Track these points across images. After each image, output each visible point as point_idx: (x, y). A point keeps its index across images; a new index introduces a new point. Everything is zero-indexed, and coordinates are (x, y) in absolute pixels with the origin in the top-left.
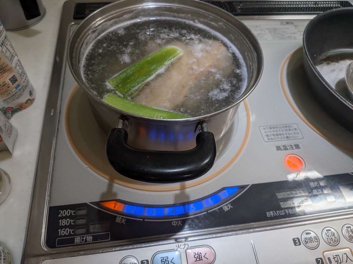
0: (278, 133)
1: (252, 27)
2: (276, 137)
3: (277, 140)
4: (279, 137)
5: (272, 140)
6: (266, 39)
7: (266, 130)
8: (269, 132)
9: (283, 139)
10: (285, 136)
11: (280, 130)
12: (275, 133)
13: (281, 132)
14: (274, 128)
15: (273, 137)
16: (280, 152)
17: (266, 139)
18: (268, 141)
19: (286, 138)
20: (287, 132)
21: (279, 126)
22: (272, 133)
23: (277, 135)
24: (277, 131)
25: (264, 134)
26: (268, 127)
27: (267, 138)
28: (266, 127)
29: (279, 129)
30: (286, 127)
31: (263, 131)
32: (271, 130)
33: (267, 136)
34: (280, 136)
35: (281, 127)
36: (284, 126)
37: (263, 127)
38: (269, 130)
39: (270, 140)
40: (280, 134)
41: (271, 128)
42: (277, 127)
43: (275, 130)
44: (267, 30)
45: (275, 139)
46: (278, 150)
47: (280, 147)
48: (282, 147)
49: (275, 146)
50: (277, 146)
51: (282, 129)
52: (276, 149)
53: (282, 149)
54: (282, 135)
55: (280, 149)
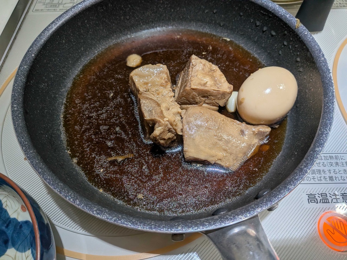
3: (312, 181)
4: (316, 176)
5: (303, 182)
9: (323, 181)
10: (328, 175)
13: (322, 168)
16: (314, 205)
19: (328, 179)
20: (332, 168)
30: (331, 157)
34: (319, 176)
35: (323, 158)
36: (328, 155)
40: (319, 171)
45: (309, 179)
46: (312, 201)
47: (315, 197)
48: (320, 196)
49: (307, 194)
50: (311, 194)
51: (323, 161)
52: (308, 199)
53: (319, 201)
54: (322, 173)
55: (316, 200)
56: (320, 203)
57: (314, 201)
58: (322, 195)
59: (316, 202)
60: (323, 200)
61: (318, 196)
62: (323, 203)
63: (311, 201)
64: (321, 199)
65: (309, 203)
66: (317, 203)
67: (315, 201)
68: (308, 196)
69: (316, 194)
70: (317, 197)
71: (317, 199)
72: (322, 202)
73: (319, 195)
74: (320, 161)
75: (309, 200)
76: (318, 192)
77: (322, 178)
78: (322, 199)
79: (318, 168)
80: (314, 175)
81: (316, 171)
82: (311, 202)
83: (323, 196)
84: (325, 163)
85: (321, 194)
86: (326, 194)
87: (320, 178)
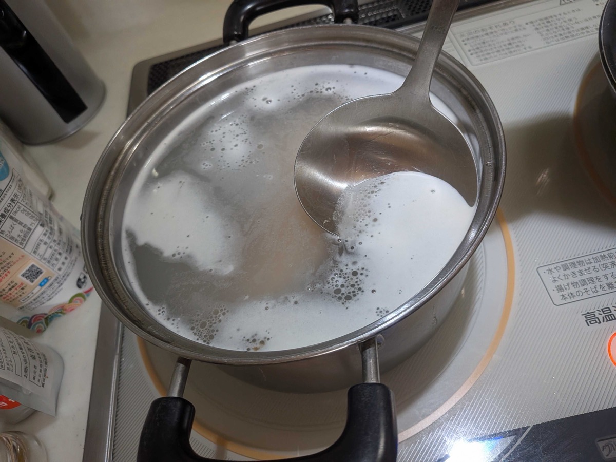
0: (586, 276)
1: (496, 27)
2: (582, 289)
3: (585, 296)
4: (590, 286)
5: (573, 300)
6: (530, 47)
7: (556, 274)
8: (563, 278)
9: (601, 292)
10: (604, 282)
11: (589, 269)
12: (579, 278)
13: (594, 275)
14: (573, 265)
15: (573, 290)
16: (595, 327)
17: (557, 296)
18: (564, 302)
19: (606, 288)
20: (608, 271)
21: (586, 258)
22: (571, 279)
23: (584, 283)
24: (581, 273)
25: (551, 286)
26: (559, 265)
27: (560, 293)
28: (555, 266)
29: (587, 267)
30: (603, 257)
31: (548, 278)
32: (568, 272)
33: (560, 288)
34: (593, 286)
35: (592, 261)
36: (598, 255)
37: (547, 268)
38: (562, 272)
39: (568, 300)
40: (591, 280)
41: (566, 268)
42: (580, 263)
43: (576, 270)
44: (530, 25)
45: (581, 294)
46: (592, 322)
47: (595, 316)
48: (601, 313)
49: (582, 315)
50: (588, 313)
51: (593, 264)
52: (586, 321)
53: (601, 320)
54: (597, 281)
55: (597, 319)
56: (604, 321)
57: (595, 322)
58: (603, 312)
59: (598, 322)
60: (607, 317)
61: (599, 314)
62: (607, 321)
63: (590, 322)
64: (603, 317)
65: (589, 325)
66: (600, 323)
67: (595, 320)
68: (586, 317)
69: (595, 312)
70: (597, 315)
72: (605, 320)
73: (600, 311)
74: (589, 266)
75: (588, 321)
76: (597, 308)
77: (598, 288)
78: (605, 316)
79: (589, 276)
80: (586, 287)
81: (587, 280)
82: (591, 324)
83: (605, 312)
84: (597, 267)
85: (602, 309)
86: (608, 308)
87: (595, 288)
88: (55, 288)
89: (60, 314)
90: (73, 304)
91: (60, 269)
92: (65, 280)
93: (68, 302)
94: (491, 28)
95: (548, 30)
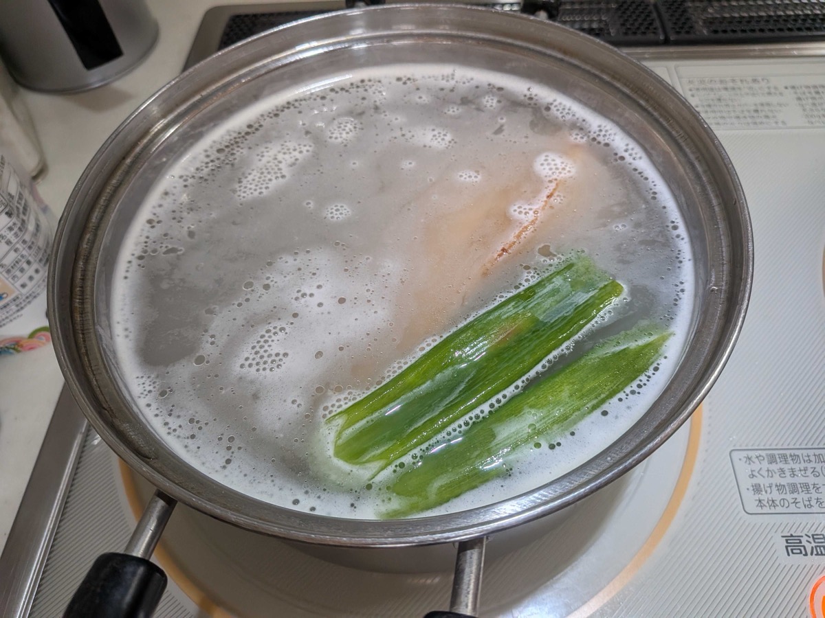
0: (799, 479)
1: (741, 81)
2: (789, 497)
3: (793, 508)
4: (800, 497)
5: (773, 510)
6: (783, 122)
7: (756, 466)
8: (765, 474)
9: (816, 509)
11: (805, 470)
12: (788, 480)
13: (811, 480)
14: (784, 458)
15: (776, 495)
17: (751, 500)
18: (759, 510)
21: (805, 452)
22: (777, 479)
23: (794, 488)
24: (793, 474)
25: (746, 483)
26: (763, 453)
27: (757, 497)
28: (757, 453)
29: (803, 465)
31: (744, 469)
32: (774, 467)
33: (757, 489)
34: (806, 497)
35: (812, 458)
37: (745, 454)
38: (765, 465)
39: (766, 510)
40: (806, 487)
41: (772, 460)
42: (795, 458)
43: (786, 467)
44: (790, 90)
45: (786, 504)
46: (794, 551)
47: (801, 542)
48: (811, 540)
49: (783, 537)
50: (792, 536)
51: (813, 465)
52: (787, 547)
53: (809, 551)
54: (813, 491)
55: (802, 548)
56: (812, 554)
57: (799, 551)
58: (813, 538)
59: (804, 552)
60: (818, 548)
61: (808, 541)
62: (817, 554)
63: (792, 550)
64: (812, 548)
65: (789, 555)
66: (806, 555)
67: (800, 550)
68: (787, 540)
69: (802, 536)
70: (804, 543)
71: (804, 546)
72: (815, 552)
73: (809, 537)
74: (807, 465)
75: (789, 548)
76: (805, 532)
77: (813, 502)
78: (816, 547)
79: (803, 480)
80: (795, 495)
81: (799, 486)
82: (793, 553)
83: (816, 541)
84: (818, 469)
85: (813, 535)
86: (823, 535)
87: (809, 501)
88: (11, 312)
89: (11, 351)
90: (35, 340)
91: (23, 286)
92: (29, 302)
93: (27, 336)
94: (733, 81)
95: (814, 104)
